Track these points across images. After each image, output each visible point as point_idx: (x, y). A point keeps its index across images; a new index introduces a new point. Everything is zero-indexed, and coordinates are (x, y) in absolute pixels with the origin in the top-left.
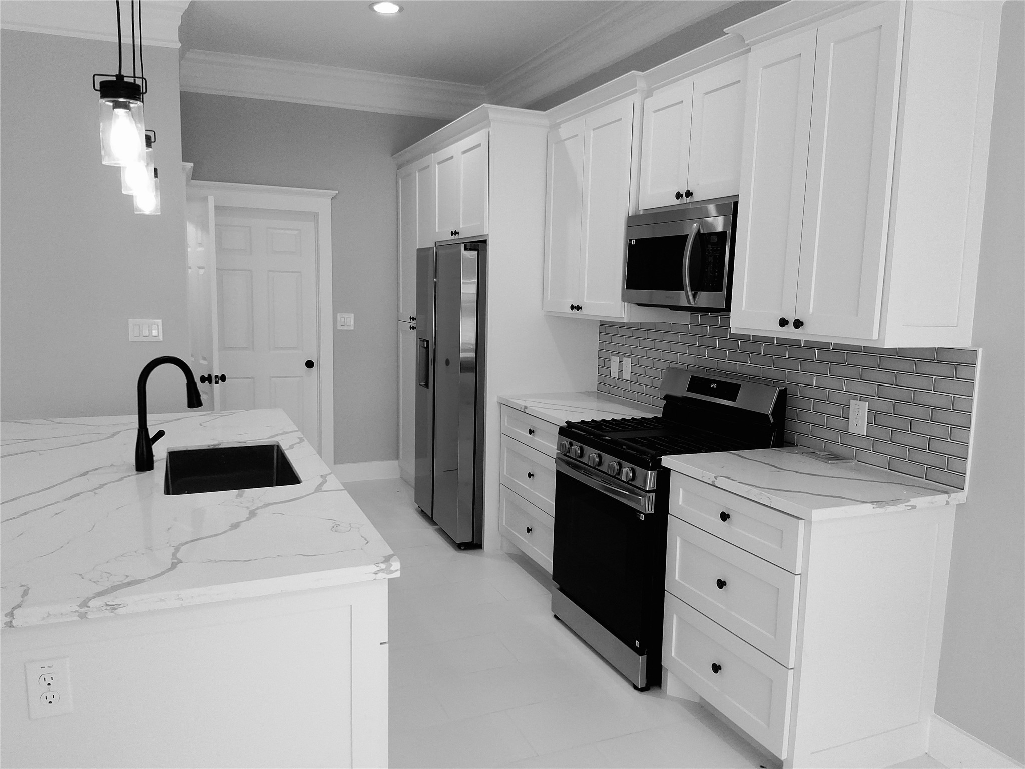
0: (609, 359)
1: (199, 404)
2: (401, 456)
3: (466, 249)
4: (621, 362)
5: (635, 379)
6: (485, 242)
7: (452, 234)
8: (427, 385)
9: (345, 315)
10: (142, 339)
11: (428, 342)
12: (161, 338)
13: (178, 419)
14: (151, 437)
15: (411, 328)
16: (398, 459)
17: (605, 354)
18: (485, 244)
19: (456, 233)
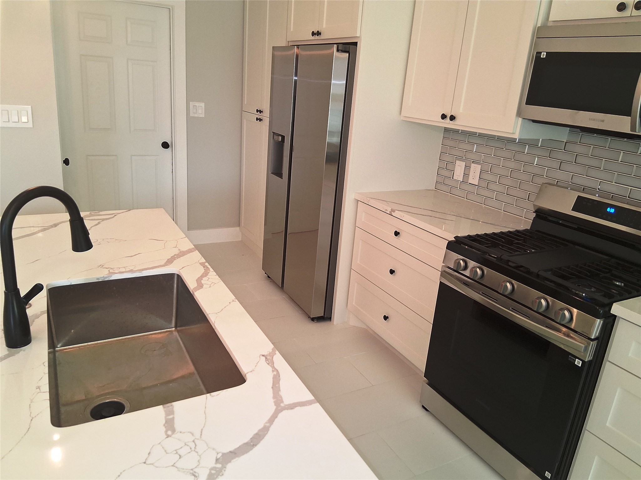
0: (453, 164)
1: (89, 246)
2: (242, 224)
3: (338, 50)
4: (467, 168)
5: (484, 184)
6: (355, 44)
7: (313, 34)
8: (280, 175)
9: (197, 104)
10: (11, 125)
11: (283, 137)
12: (30, 125)
13: (56, 225)
14: (22, 297)
15: (257, 119)
16: (239, 225)
17: (447, 158)
18: (356, 46)
19: (319, 33)
